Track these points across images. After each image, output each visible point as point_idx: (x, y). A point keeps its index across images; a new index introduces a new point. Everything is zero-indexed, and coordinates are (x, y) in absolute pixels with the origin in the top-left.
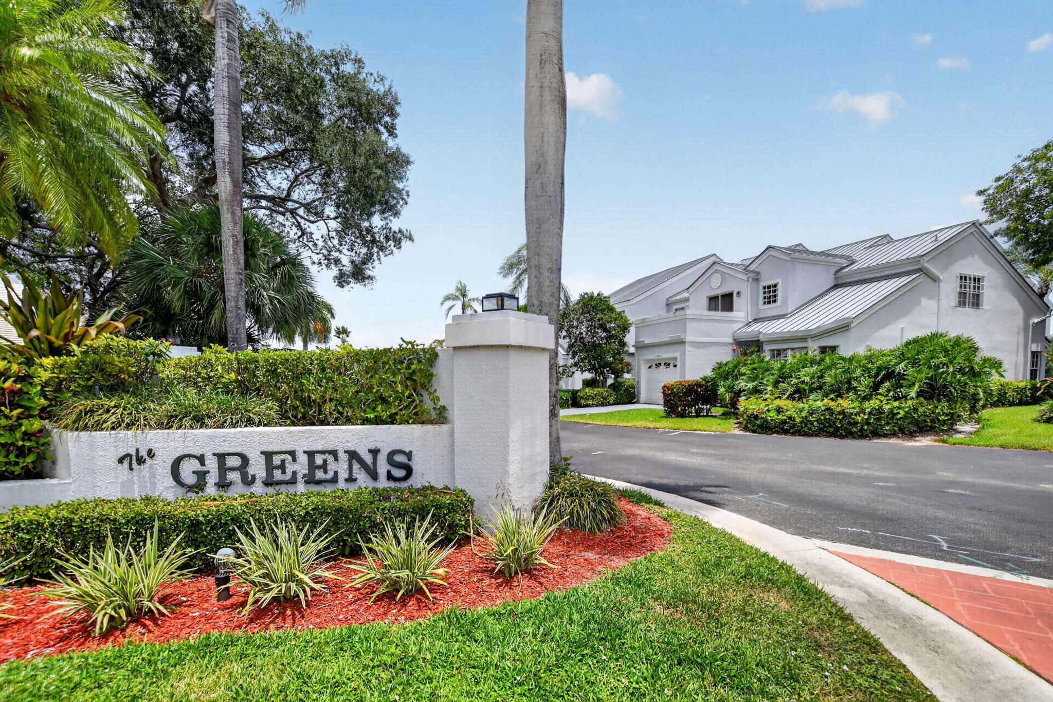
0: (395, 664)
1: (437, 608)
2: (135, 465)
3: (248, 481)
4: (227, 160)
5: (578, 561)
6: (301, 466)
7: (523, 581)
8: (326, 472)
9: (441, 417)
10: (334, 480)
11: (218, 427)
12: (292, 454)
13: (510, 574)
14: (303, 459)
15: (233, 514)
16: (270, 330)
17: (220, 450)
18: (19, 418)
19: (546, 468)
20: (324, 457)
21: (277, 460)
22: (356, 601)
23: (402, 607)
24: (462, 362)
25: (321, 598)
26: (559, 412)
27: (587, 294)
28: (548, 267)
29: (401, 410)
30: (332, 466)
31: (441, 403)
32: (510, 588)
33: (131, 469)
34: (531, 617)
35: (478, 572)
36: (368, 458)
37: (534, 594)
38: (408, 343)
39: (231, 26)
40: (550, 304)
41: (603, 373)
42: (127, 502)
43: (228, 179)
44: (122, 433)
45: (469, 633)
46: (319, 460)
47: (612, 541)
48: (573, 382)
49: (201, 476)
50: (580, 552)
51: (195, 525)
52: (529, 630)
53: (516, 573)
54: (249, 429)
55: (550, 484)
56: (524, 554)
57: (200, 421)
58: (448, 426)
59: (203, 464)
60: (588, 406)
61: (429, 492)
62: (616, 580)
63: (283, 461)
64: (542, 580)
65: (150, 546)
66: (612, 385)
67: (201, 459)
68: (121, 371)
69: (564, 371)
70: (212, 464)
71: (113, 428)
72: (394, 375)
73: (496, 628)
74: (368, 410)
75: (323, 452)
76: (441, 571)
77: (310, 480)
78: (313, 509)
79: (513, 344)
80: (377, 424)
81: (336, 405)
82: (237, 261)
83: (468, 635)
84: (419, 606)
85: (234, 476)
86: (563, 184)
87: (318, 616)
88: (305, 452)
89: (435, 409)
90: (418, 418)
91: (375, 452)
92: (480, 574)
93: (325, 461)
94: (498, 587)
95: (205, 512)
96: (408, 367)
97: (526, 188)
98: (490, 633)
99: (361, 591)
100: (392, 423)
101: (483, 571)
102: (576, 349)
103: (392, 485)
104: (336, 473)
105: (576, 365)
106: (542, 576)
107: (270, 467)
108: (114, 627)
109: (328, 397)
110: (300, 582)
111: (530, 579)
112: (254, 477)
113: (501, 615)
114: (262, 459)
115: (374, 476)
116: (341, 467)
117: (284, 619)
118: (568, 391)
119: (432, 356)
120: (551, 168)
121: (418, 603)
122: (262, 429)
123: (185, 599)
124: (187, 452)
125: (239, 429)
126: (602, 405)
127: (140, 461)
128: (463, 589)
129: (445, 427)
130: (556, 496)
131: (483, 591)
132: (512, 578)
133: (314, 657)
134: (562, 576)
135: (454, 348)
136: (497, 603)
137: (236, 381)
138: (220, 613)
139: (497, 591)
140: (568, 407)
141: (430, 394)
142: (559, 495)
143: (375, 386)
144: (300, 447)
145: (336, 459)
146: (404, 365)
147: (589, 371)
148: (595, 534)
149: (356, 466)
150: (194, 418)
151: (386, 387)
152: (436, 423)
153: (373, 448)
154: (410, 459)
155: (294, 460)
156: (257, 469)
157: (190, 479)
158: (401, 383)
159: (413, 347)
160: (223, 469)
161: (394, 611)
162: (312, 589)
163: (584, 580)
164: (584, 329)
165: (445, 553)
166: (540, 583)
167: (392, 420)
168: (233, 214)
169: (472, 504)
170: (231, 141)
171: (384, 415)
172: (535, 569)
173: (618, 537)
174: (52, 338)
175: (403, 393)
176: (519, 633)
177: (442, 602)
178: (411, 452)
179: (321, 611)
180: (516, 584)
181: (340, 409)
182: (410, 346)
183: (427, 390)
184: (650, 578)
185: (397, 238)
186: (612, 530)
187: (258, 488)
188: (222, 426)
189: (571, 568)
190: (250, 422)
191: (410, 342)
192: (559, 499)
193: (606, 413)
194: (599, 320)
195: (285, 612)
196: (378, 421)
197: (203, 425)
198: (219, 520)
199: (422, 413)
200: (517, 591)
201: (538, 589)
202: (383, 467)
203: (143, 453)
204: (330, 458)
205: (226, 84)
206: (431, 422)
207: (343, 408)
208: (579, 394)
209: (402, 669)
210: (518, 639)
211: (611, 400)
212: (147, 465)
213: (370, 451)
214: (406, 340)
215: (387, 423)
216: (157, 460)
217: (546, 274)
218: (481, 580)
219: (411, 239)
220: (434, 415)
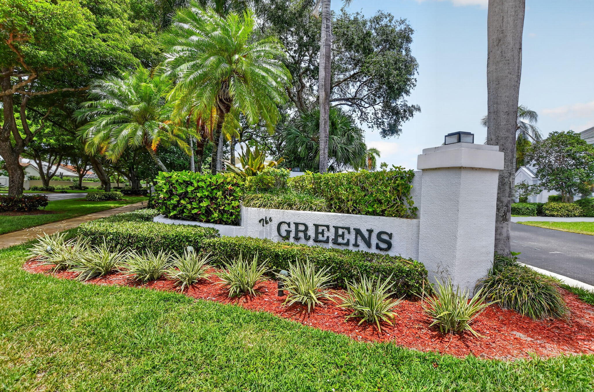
0: (341, 367)
1: (384, 338)
2: (265, 224)
3: (307, 238)
4: (323, 84)
5: (508, 338)
6: (331, 234)
7: (453, 340)
8: (343, 239)
9: (414, 214)
10: (347, 244)
11: (297, 210)
12: (328, 227)
13: (444, 331)
14: (332, 230)
15: (292, 254)
16: (342, 164)
17: (297, 221)
18: (232, 200)
19: (491, 257)
20: (343, 230)
21: (320, 229)
22: (338, 317)
23: (363, 330)
24: (428, 178)
25: (321, 309)
26: (510, 218)
27: (556, 132)
28: (505, 111)
29: (388, 208)
30: (347, 236)
31: (414, 206)
32: (441, 342)
33: (263, 226)
34: (449, 371)
35: (421, 321)
36: (366, 235)
37: (458, 353)
38: (396, 168)
39: (328, 21)
40: (506, 138)
41: (570, 192)
42: (257, 240)
43: (324, 93)
44: (262, 209)
45: (397, 365)
46: (340, 232)
47: (548, 330)
48: (541, 198)
49: (288, 232)
50: (512, 330)
51: (277, 256)
52: (444, 381)
53: (449, 331)
54: (310, 212)
55: (494, 270)
56: (457, 319)
57: (290, 206)
58: (417, 220)
59: (289, 227)
60: (553, 216)
61: (397, 260)
62: (541, 368)
63: (323, 230)
64: (470, 344)
65: (254, 262)
66: (578, 201)
67: (289, 224)
68: (269, 182)
69: (533, 189)
70: (293, 227)
71: (259, 207)
72: (386, 187)
73: (419, 367)
74: (369, 207)
75: (343, 228)
76: (391, 315)
77: (335, 242)
78: (329, 258)
79: (464, 166)
80: (374, 215)
81: (353, 203)
82: (325, 131)
83: (396, 366)
84: (373, 333)
85: (301, 235)
86: (520, 49)
87: (316, 319)
88: (334, 227)
89: (410, 209)
90: (398, 214)
91: (370, 231)
92: (421, 324)
93: (343, 233)
94: (431, 338)
95: (282, 250)
96: (395, 183)
97: (488, 58)
98: (413, 372)
99: (343, 312)
100: (383, 215)
101: (425, 322)
102: (544, 173)
103: (377, 252)
104: (348, 240)
105: (543, 185)
106: (471, 341)
107: (317, 233)
108: (235, 296)
109: (350, 198)
110: (311, 298)
111: (460, 339)
112: (309, 236)
113: (425, 359)
114: (314, 228)
115: (369, 245)
116: (352, 237)
117: (300, 315)
118: (534, 204)
119: (411, 175)
120: (509, 39)
121: (373, 331)
122: (316, 212)
123: (267, 290)
124: (283, 220)
125: (306, 212)
126: (568, 216)
127: (267, 223)
128: (405, 330)
129: (415, 221)
130: (497, 281)
131: (419, 337)
132: (445, 334)
133: (304, 343)
134: (488, 346)
135: (423, 170)
136: (427, 349)
137: (313, 188)
138: (275, 302)
139: (430, 340)
140: (534, 216)
141: (408, 199)
142: (501, 280)
143: (374, 193)
144: (332, 224)
145: (349, 233)
146: (393, 181)
147: (556, 189)
148: (531, 319)
149: (359, 238)
150: (288, 205)
151: (381, 194)
152: (410, 218)
153: (370, 229)
154: (391, 238)
155: (328, 230)
156: (311, 232)
157: (284, 234)
158: (390, 192)
159: (399, 170)
160: (297, 231)
161: (357, 331)
162: (316, 303)
163: (509, 356)
164: (552, 159)
165: (397, 302)
166: (468, 347)
167: (382, 213)
168: (325, 109)
169: (426, 274)
170: (326, 75)
171: (378, 210)
172: (466, 333)
173: (558, 328)
174: (253, 169)
175: (390, 198)
176: (434, 380)
177: (389, 335)
178: (391, 234)
179: (319, 317)
180: (447, 340)
181: (355, 205)
182: (397, 169)
183: (407, 197)
184: (584, 380)
185: (410, 111)
186: (551, 320)
187: (311, 243)
188: (299, 209)
189: (499, 342)
190: (311, 209)
191: (398, 167)
192: (499, 283)
193: (570, 223)
194: (568, 151)
195: (302, 311)
196: (374, 213)
197: (292, 209)
198: (287, 255)
199: (402, 211)
200: (446, 345)
201: (464, 350)
202: (374, 241)
203: (268, 219)
204: (346, 232)
205: (325, 49)
206: (407, 217)
207: (357, 204)
208: (544, 206)
209: (345, 372)
210: (432, 385)
211: (577, 213)
212: (269, 225)
213: (367, 230)
214: (396, 166)
215: (380, 215)
216: (273, 223)
217: (503, 116)
218: (420, 329)
219: (419, 109)
220: (409, 213)
